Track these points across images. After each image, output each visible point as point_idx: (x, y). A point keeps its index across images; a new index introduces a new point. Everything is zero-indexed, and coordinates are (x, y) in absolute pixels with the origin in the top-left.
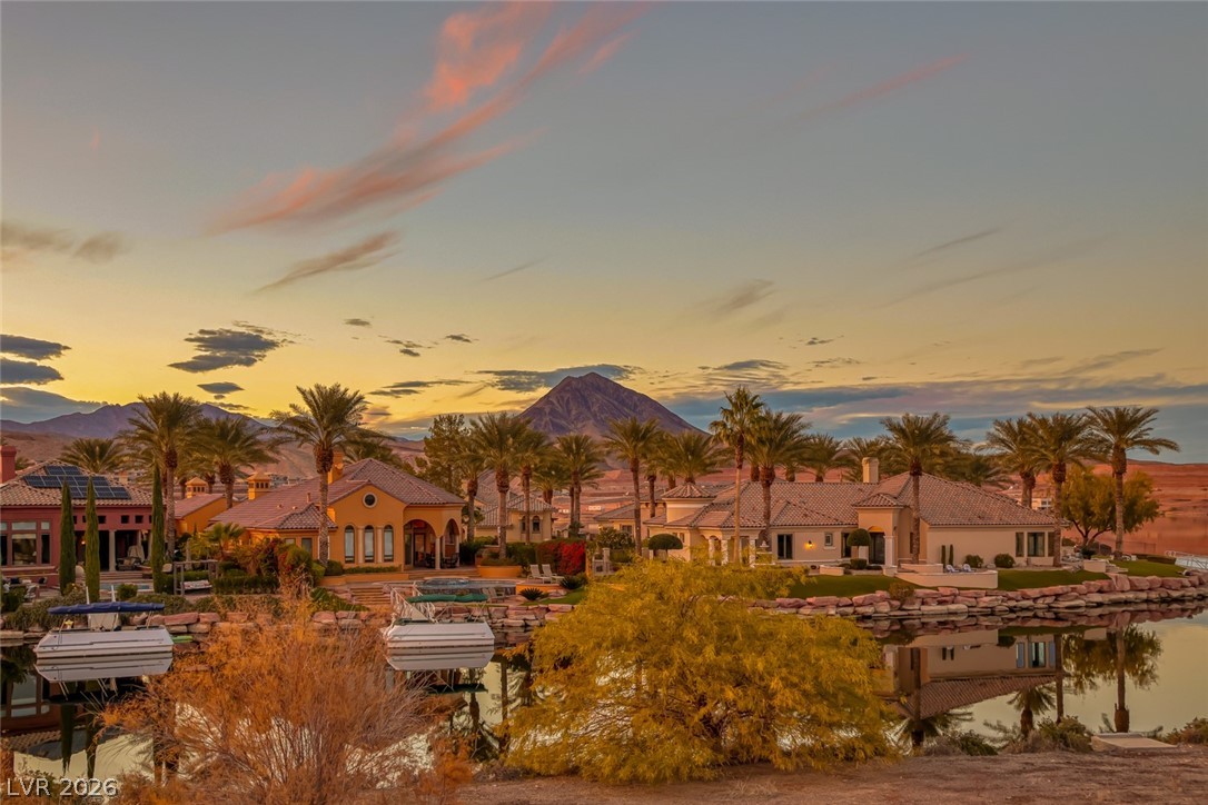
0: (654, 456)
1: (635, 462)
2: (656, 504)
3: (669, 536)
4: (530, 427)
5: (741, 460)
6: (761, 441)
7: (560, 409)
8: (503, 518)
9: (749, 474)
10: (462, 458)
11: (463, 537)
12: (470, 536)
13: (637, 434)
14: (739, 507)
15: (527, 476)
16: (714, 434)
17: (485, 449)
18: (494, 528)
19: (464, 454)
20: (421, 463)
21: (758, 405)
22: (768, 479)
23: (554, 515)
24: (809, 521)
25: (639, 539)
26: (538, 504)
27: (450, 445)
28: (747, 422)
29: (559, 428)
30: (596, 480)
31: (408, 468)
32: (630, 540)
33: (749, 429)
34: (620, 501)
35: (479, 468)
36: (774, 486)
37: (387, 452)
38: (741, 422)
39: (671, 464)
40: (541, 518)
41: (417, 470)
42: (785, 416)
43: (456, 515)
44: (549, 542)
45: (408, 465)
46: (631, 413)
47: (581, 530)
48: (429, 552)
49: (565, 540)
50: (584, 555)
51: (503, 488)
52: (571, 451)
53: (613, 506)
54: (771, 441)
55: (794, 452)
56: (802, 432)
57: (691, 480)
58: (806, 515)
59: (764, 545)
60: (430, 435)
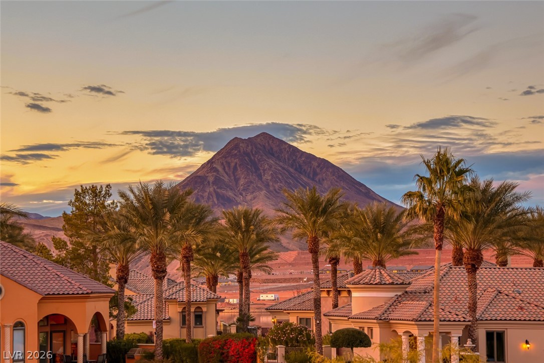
0: (337, 234)
1: (315, 242)
2: (339, 292)
3: (354, 331)
4: (190, 200)
5: (441, 239)
6: (465, 216)
7: (226, 178)
8: (160, 309)
9: (450, 257)
10: (110, 237)
11: (111, 333)
12: (120, 333)
13: (317, 207)
14: (438, 297)
15: (187, 259)
16: (408, 207)
17: (137, 227)
18: (148, 322)
19: (112, 233)
20: (60, 244)
21: (462, 172)
22: (474, 263)
23: (219, 306)
24: (524, 315)
25: (320, 335)
26: (201, 292)
27: (95, 223)
28: (448, 192)
29: (226, 201)
30: (269, 263)
31: (43, 251)
32: (308, 335)
33: (450, 201)
34: (297, 288)
35: (130, 250)
36: (481, 272)
37: (17, 232)
38: (442, 192)
39: (357, 244)
40: (204, 309)
41: (55, 253)
42: (495, 186)
43: (103, 307)
44: (214, 339)
45: (44, 247)
46: (310, 182)
47: (251, 323)
48: (69, 353)
49: (233, 336)
50: (255, 353)
51: (160, 273)
52: (240, 228)
53: (289, 295)
54: (478, 215)
55: (505, 230)
56: (517, 205)
57: (380, 263)
58: (522, 308)
59: (469, 343)
60: (70, 210)
